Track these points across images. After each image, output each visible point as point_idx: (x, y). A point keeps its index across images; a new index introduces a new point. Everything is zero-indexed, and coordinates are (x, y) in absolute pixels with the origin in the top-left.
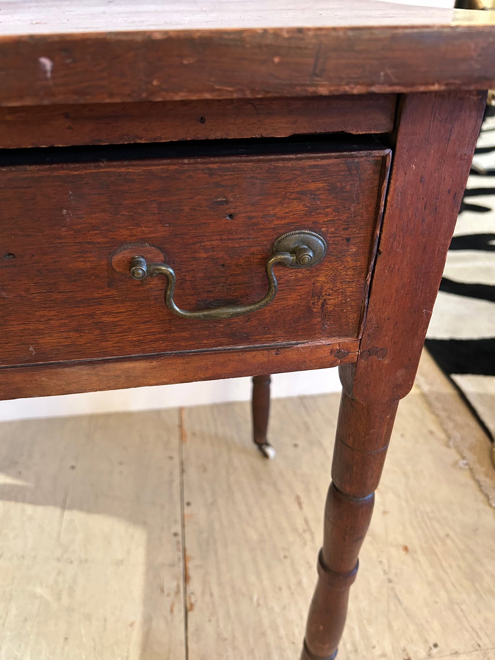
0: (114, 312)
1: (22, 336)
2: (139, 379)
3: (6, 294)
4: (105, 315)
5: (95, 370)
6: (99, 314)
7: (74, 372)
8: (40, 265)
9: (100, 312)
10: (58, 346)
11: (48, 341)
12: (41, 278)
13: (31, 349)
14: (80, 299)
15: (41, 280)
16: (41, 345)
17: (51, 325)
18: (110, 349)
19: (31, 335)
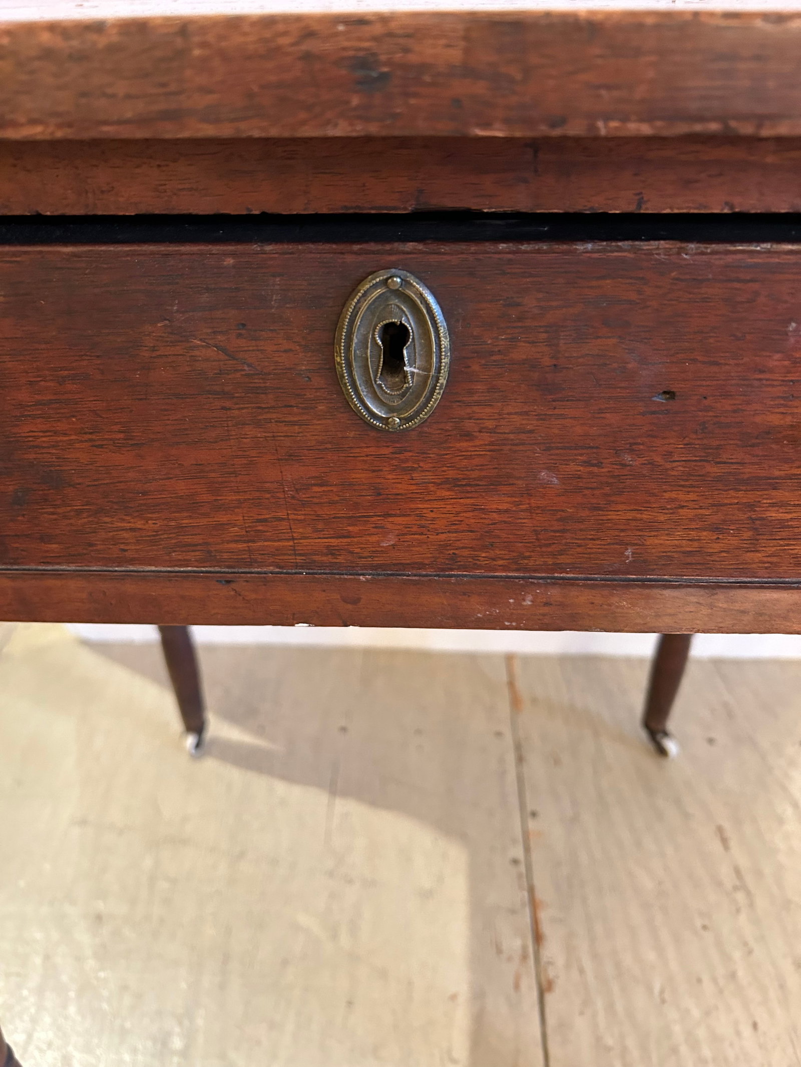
0: (792, 503)
1: (622, 530)
2: (775, 620)
3: (630, 459)
4: (773, 507)
5: (712, 597)
6: (765, 505)
7: (677, 598)
8: (711, 414)
9: (768, 501)
10: (674, 552)
11: (662, 542)
12: (699, 437)
13: (629, 552)
14: (746, 476)
15: (698, 439)
16: (649, 547)
17: (681, 516)
18: (754, 566)
19: (639, 530)
